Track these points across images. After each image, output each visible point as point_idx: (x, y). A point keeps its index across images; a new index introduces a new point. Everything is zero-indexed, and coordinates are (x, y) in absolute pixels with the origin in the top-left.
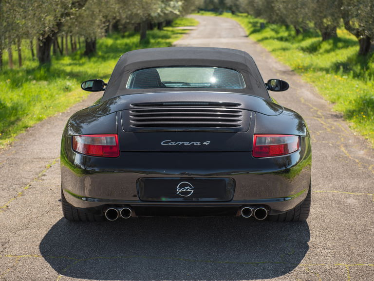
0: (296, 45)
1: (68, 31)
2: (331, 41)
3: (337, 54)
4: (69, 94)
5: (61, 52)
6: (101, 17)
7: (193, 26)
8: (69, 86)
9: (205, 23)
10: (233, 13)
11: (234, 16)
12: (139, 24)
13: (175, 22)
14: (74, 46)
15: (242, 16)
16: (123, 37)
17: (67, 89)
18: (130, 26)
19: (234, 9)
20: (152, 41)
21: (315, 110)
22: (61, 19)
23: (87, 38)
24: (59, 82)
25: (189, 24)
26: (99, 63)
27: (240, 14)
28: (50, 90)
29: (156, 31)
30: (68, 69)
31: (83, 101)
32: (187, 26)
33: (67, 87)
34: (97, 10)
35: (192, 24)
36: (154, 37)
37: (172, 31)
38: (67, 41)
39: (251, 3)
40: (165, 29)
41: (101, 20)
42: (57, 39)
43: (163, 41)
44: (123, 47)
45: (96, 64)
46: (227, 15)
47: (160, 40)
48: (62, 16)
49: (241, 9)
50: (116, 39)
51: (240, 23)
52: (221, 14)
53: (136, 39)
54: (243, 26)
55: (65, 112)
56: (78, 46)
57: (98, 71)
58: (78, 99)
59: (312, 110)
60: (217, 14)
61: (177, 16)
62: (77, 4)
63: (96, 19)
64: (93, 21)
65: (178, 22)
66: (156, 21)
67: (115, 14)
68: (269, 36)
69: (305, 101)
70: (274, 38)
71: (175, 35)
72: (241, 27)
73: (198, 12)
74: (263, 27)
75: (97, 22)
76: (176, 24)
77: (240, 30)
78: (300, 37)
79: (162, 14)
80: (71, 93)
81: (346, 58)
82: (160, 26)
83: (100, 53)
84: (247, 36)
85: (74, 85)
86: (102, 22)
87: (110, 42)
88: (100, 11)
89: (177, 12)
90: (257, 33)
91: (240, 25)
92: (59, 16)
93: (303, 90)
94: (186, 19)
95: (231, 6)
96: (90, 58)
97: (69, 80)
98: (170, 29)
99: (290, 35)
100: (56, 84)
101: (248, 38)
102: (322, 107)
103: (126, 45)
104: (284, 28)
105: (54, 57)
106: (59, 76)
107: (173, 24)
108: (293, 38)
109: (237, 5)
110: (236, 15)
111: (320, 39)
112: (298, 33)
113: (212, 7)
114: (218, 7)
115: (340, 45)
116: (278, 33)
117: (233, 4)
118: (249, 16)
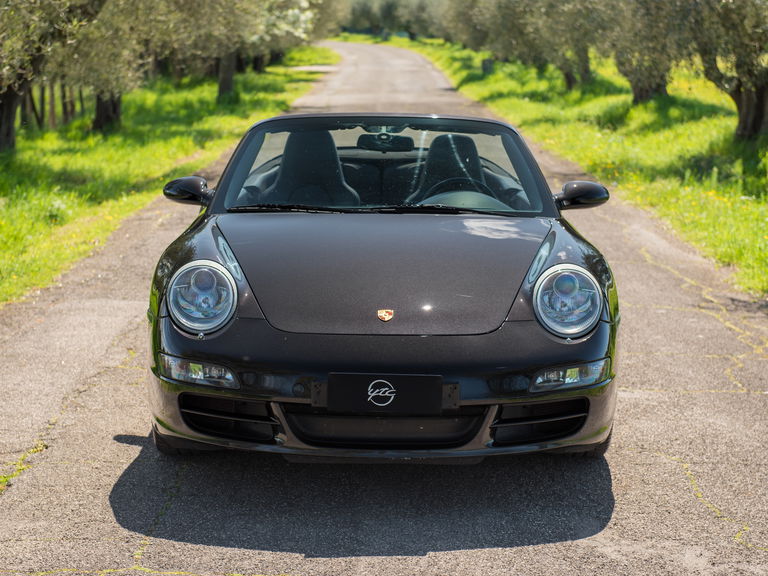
0: (573, 112)
1: (56, 74)
2: (652, 104)
3: (677, 136)
4: (59, 231)
5: (40, 121)
6: (134, 42)
7: (329, 65)
8: (58, 209)
9: (354, 57)
10: (413, 37)
11: (415, 43)
12: (218, 60)
13: (288, 56)
14: (69, 108)
15: (432, 44)
16: (179, 87)
17: (54, 218)
18: (199, 64)
19: (415, 28)
20: (246, 97)
21: (691, 286)
22: (42, 46)
23: (102, 92)
24: (35, 202)
25: (320, 61)
26: (129, 150)
27: (429, 41)
28: (12, 222)
29: (250, 75)
30: (57, 163)
31: (96, 253)
32: (317, 64)
33: (55, 213)
34: (126, 27)
35: (327, 61)
36: (249, 88)
37: (285, 75)
38: (52, 95)
39: (464, 17)
40: (269, 69)
41: (134, 51)
42: (30, 91)
43: (271, 97)
45: (121, 152)
46: (399, 42)
47: (261, 95)
48: (43, 38)
49: (432, 30)
50: (164, 91)
51: (430, 59)
52: (386, 39)
53: (209, 92)
54: (438, 65)
55: (51, 285)
56: (78, 107)
57: (128, 168)
58: (82, 248)
59: (684, 286)
60: (379, 39)
61: (298, 43)
62: (79, 11)
63: (124, 48)
64: (115, 50)
65: (296, 54)
66: (252, 54)
67: (169, 35)
68: (505, 90)
69: (655, 258)
70: (517, 95)
71: (294, 85)
72: (434, 69)
73: (337, 35)
74: (488, 68)
75: (126, 53)
76: (292, 59)
77: (435, 74)
78: (575, 94)
79: (268, 38)
80: (65, 227)
81: (706, 146)
82: (258, 65)
84: (454, 90)
85: (71, 207)
86: (138, 54)
87: (150, 98)
88: (132, 29)
89: (299, 33)
90: (477, 83)
91: (431, 63)
92: (35, 38)
93: (635, 226)
94: (314, 50)
95: (408, 22)
96: (106, 135)
97: (59, 194)
98: (280, 70)
99: (552, 89)
100: (27, 207)
101: (459, 92)
102: (706, 277)
103: (188, 105)
104: (533, 72)
105: (22, 131)
106: (35, 183)
107: (285, 60)
108: (561, 94)
109: (424, 21)
110: (420, 42)
111: (629, 98)
112: (570, 82)
113: (367, 24)
114: (381, 25)
115: (674, 112)
116: (523, 84)
117: (413, 19)
118: (448, 45)
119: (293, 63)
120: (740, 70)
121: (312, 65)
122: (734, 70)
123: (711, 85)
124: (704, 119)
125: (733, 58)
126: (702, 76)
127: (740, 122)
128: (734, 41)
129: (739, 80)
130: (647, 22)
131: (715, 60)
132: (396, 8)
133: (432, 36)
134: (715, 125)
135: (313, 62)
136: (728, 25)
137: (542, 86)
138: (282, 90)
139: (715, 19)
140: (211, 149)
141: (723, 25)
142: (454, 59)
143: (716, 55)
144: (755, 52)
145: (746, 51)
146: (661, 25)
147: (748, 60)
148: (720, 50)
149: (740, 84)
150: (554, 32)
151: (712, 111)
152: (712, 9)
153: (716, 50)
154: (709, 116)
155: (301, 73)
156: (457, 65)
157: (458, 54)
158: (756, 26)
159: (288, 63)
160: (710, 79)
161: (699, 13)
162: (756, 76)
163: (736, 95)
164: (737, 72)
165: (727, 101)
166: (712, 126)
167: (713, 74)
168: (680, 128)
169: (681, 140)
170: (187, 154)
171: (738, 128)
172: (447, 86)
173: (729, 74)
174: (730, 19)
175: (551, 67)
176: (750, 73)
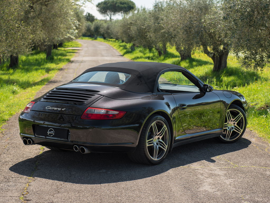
2: (187, 61)
3: (195, 70)
4: (17, 96)
7: (78, 47)
8: (15, 90)
9: (86, 45)
10: (105, 38)
13: (64, 44)
17: (14, 92)
19: (106, 35)
20: (55, 58)
25: (75, 46)
27: (111, 40)
35: (77, 46)
36: (57, 55)
37: (65, 50)
40: (59, 48)
43: (63, 58)
44: (35, 62)
45: (23, 74)
47: (59, 57)
49: (112, 36)
51: (111, 45)
52: (96, 39)
53: (43, 56)
60: (94, 39)
68: (139, 56)
70: (143, 58)
71: (69, 54)
72: (114, 49)
74: (133, 49)
76: (65, 45)
78: (162, 57)
81: (204, 73)
83: (21, 66)
84: (121, 56)
85: (18, 89)
90: (130, 54)
91: (112, 47)
95: (103, 33)
97: (15, 85)
98: (63, 49)
99: (154, 56)
101: (124, 57)
103: (36, 60)
104: (148, 50)
108: (157, 57)
109: (109, 33)
110: (107, 40)
111: (180, 59)
112: (160, 54)
113: (89, 34)
114: (94, 34)
115: (194, 63)
116: (145, 54)
117: (105, 32)
118: (117, 41)
119: (66, 46)
120: (214, 51)
121: (72, 47)
122: (213, 50)
123: (206, 55)
124: (203, 65)
125: (212, 46)
126: (203, 52)
127: (214, 66)
128: (213, 42)
129: (214, 54)
130: (187, 36)
131: (207, 47)
132: (99, 29)
133: (112, 38)
134: (207, 67)
135: (73, 46)
136: (211, 37)
137: (151, 55)
138: (66, 56)
139: (207, 35)
140: (51, 73)
141: (209, 37)
142: (121, 46)
143: (207, 46)
144: (219, 45)
145: (216, 45)
146: (191, 37)
147: (217, 48)
148: (208, 44)
149: (214, 55)
150: (156, 38)
151: (206, 63)
152: (206, 32)
153: (207, 44)
154: (205, 65)
155: (69, 50)
156: (122, 48)
157: (121, 44)
158: (219, 38)
159: (64, 46)
160: (206, 53)
161: (202, 33)
162: (219, 52)
163: (213, 58)
164: (213, 51)
165: (210, 60)
166: (206, 67)
167: (206, 52)
168: (196, 68)
169: (196, 72)
170: (43, 75)
171: (214, 68)
172: (119, 55)
173: (211, 52)
174: (212, 35)
175: (154, 49)
176: (217, 51)
